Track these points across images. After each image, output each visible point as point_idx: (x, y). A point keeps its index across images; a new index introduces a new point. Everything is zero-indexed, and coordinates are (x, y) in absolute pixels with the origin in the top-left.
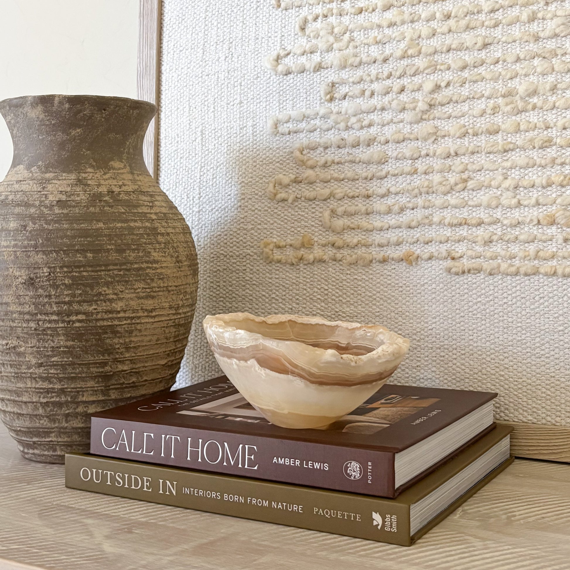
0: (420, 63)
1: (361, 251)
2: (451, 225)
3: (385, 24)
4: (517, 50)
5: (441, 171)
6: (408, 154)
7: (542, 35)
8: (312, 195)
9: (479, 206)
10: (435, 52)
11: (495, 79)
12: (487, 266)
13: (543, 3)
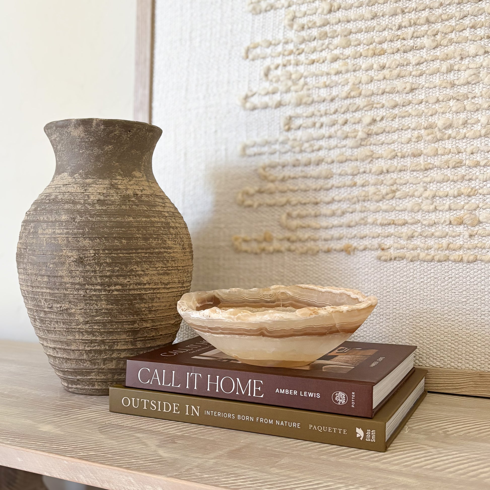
0: (360, 102)
1: (310, 244)
2: (382, 225)
3: (333, 72)
4: (436, 94)
5: (375, 184)
6: (349, 172)
7: (457, 82)
8: (272, 202)
9: (405, 210)
10: (373, 94)
11: (419, 116)
12: (409, 254)
13: (458, 58)
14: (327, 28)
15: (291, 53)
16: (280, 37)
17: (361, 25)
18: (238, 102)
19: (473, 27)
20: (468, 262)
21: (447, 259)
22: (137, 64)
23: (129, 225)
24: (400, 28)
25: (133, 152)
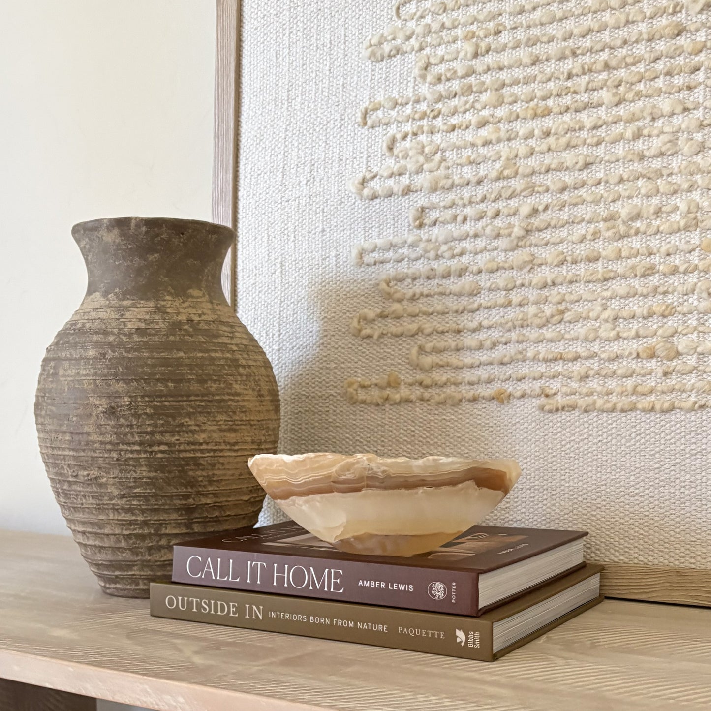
0: (517, 184)
1: (450, 390)
2: (546, 360)
3: (479, 142)
4: (620, 170)
5: (537, 303)
6: (502, 285)
7: (646, 153)
8: (399, 330)
9: (576, 339)
10: (533, 173)
11: (597, 202)
12: (582, 402)
13: (648, 119)
14: (472, 79)
15: (424, 116)
16: (410, 93)
17: (518, 73)
18: (351, 187)
19: (669, 73)
20: (663, 412)
21: (633, 409)
23: (179, 363)
25: (189, 262)
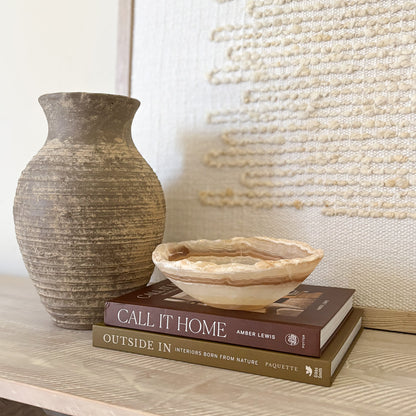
0: (309, 80)
1: (266, 200)
2: (326, 185)
3: (287, 54)
4: (374, 75)
5: (321, 151)
6: (299, 140)
7: (391, 66)
8: (232, 163)
9: (346, 173)
10: (320, 74)
11: (359, 93)
12: (349, 211)
13: (393, 45)
14: (281, 17)
15: (251, 37)
16: (242, 23)
17: (311, 15)
18: (205, 77)
19: (406, 20)
20: (399, 219)
21: (382, 216)
22: (119, 42)
23: (111, 185)
24: (343, 18)
25: (116, 121)
